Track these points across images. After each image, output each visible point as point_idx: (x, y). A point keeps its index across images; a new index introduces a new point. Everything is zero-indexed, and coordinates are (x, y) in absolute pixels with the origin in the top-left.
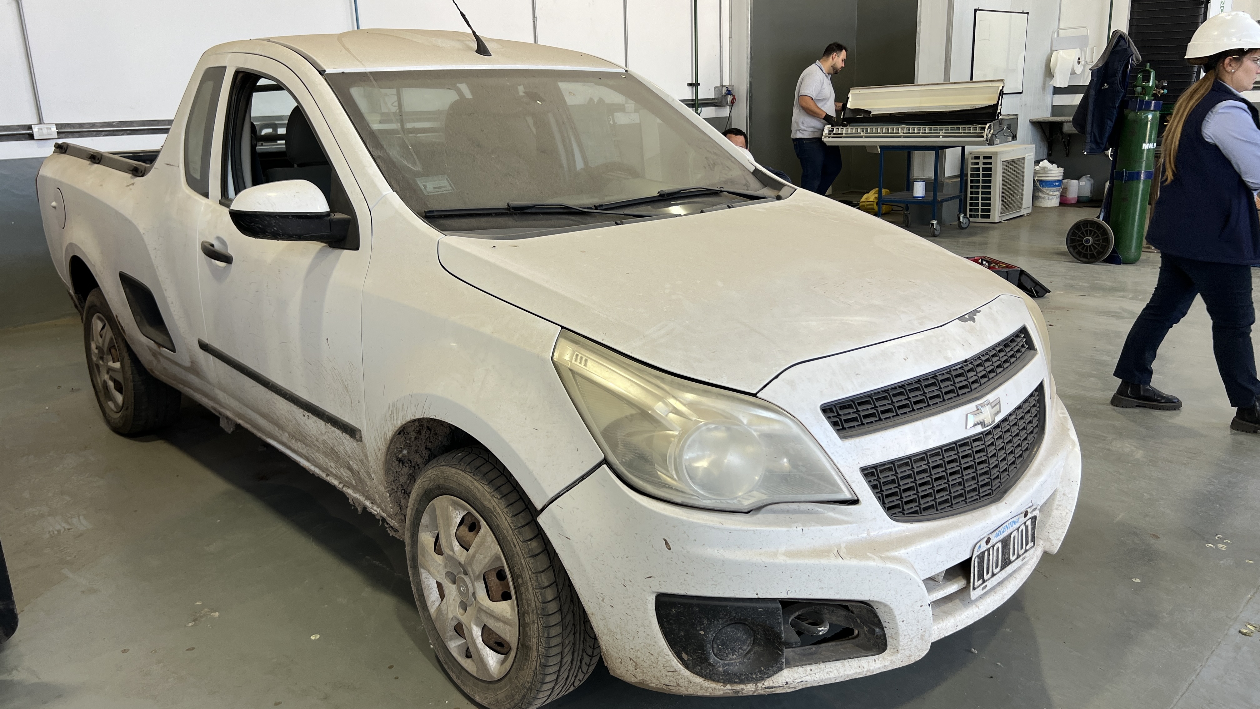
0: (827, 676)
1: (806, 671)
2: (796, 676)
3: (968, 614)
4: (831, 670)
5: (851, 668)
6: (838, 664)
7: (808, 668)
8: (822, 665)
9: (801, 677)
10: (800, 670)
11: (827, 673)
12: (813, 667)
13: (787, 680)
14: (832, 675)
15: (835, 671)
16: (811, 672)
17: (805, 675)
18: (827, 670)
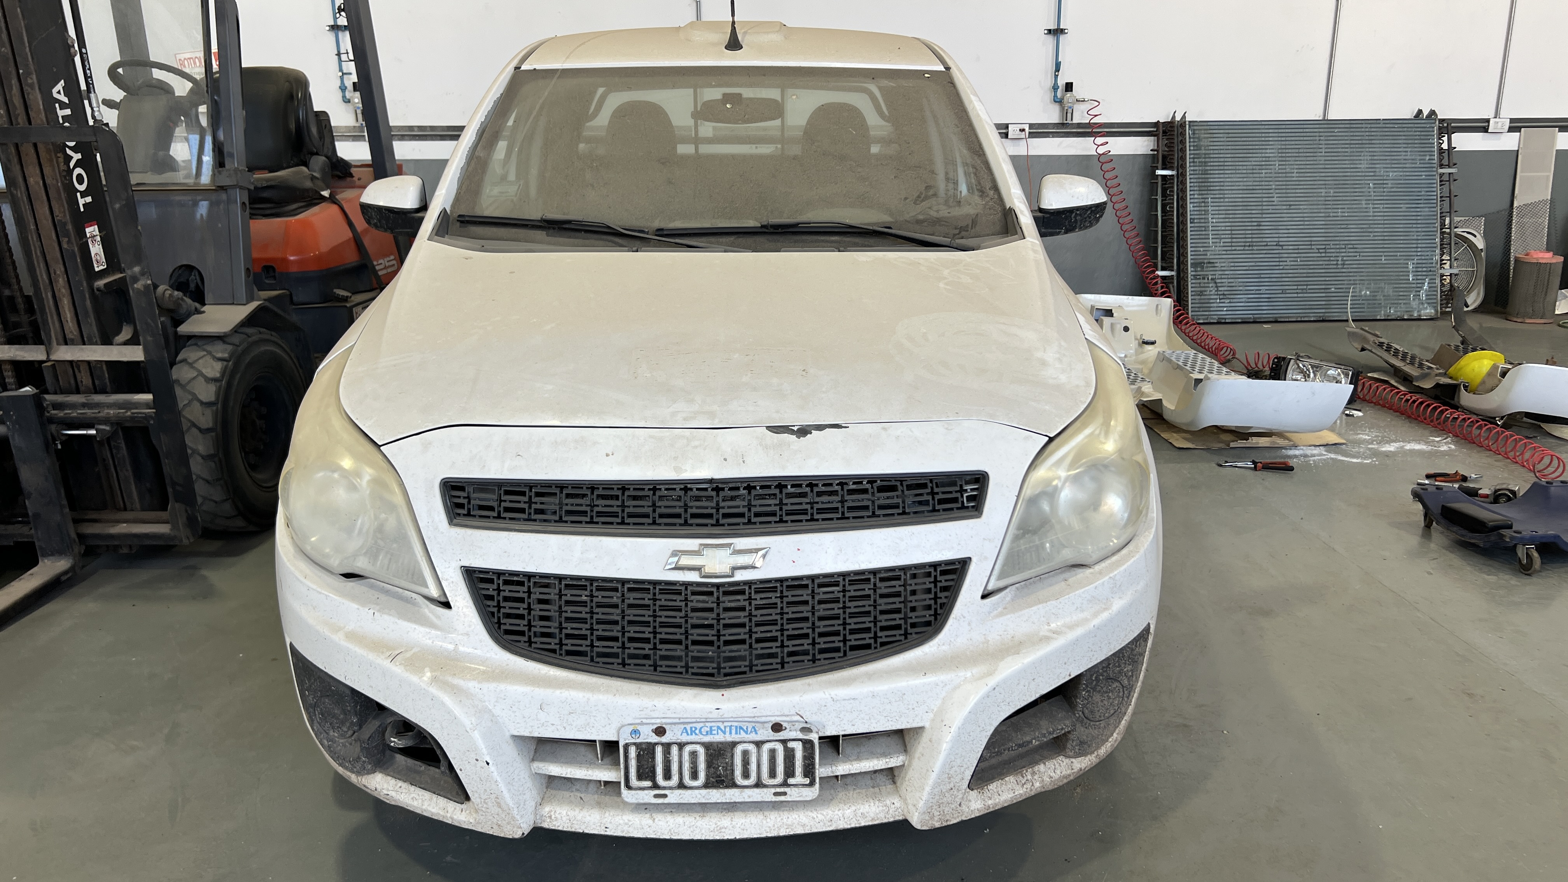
0: (410, 802)
1: (396, 785)
2: (385, 786)
3: (629, 821)
4: (417, 797)
5: (437, 806)
6: (427, 795)
7: (400, 783)
8: (413, 788)
9: (388, 790)
10: (392, 781)
11: (412, 798)
12: (405, 785)
13: (377, 786)
14: (415, 803)
15: (420, 801)
16: (399, 790)
17: (392, 789)
18: (412, 795)
